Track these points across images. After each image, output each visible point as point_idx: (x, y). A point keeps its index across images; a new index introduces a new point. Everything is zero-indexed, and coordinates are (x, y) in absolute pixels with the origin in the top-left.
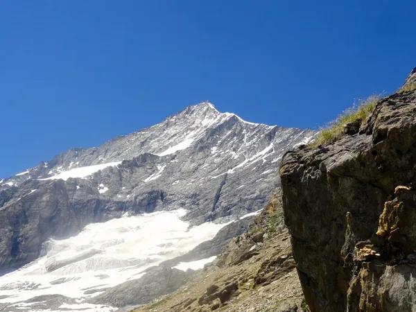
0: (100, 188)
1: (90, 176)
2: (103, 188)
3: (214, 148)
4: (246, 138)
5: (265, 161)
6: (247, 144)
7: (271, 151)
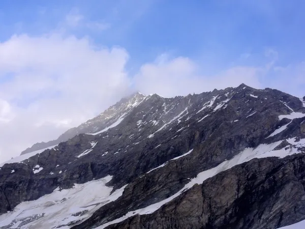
0: (36, 169)
1: (27, 160)
2: (38, 169)
3: (139, 121)
4: (165, 108)
5: (180, 121)
6: (166, 113)
7: (186, 112)
